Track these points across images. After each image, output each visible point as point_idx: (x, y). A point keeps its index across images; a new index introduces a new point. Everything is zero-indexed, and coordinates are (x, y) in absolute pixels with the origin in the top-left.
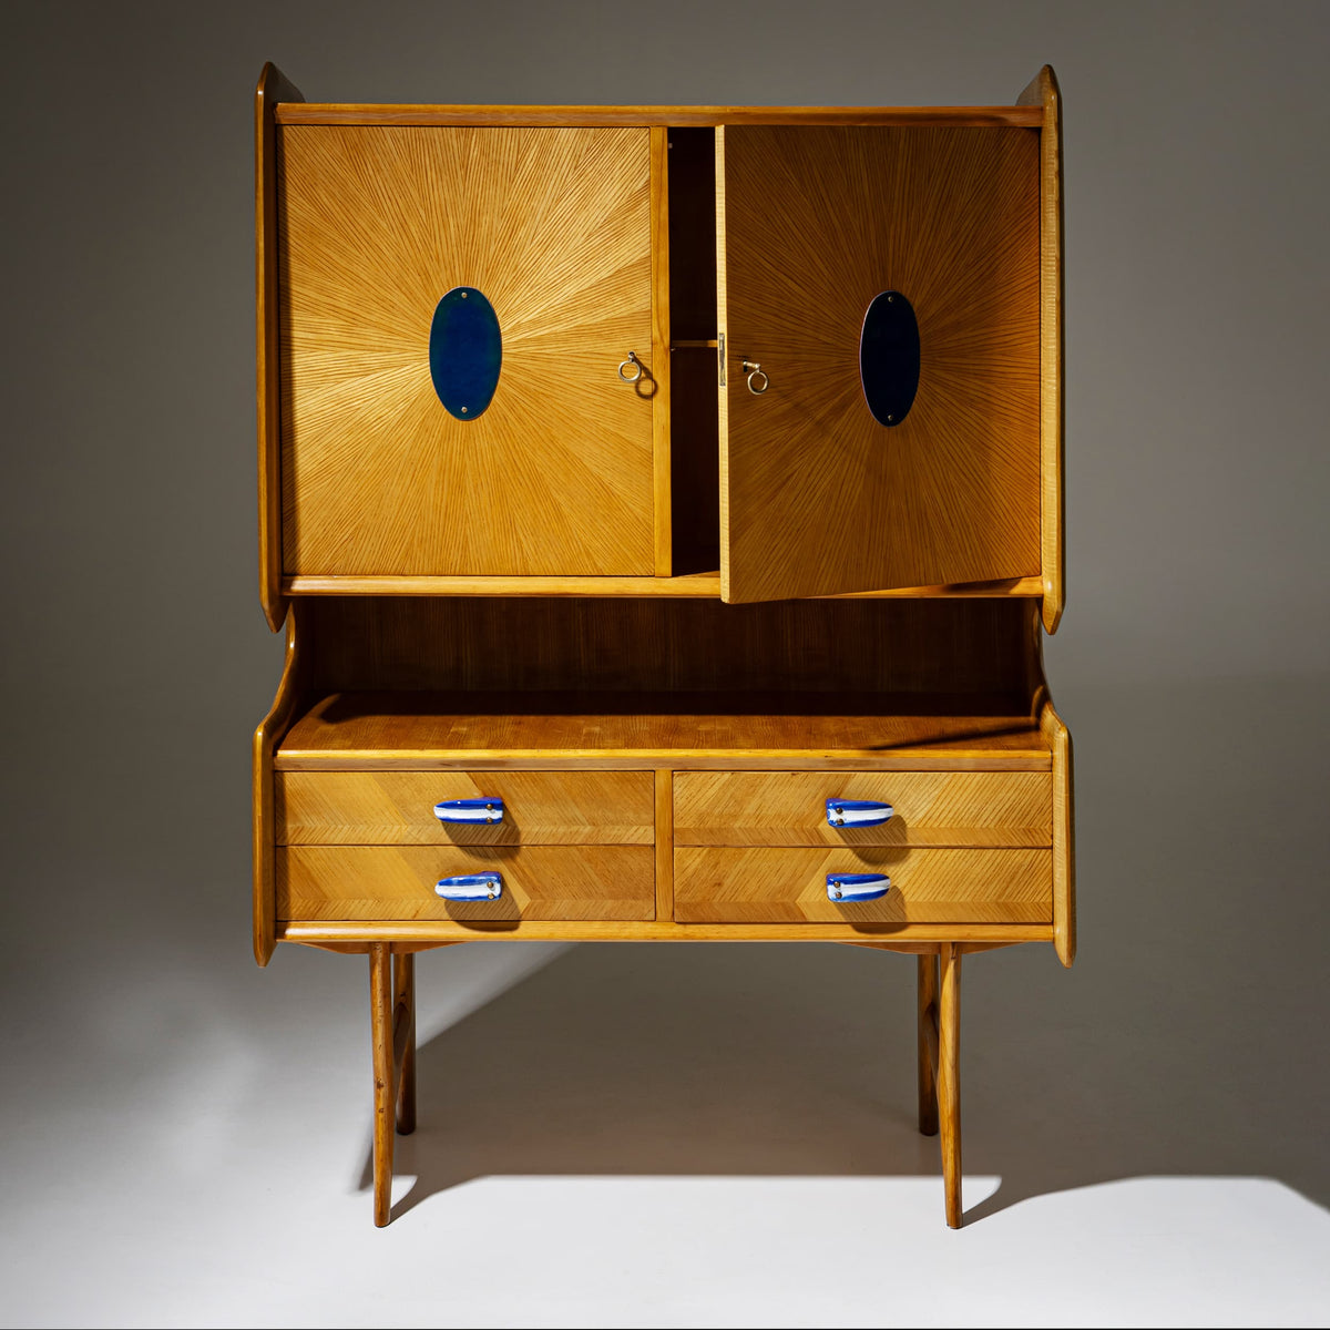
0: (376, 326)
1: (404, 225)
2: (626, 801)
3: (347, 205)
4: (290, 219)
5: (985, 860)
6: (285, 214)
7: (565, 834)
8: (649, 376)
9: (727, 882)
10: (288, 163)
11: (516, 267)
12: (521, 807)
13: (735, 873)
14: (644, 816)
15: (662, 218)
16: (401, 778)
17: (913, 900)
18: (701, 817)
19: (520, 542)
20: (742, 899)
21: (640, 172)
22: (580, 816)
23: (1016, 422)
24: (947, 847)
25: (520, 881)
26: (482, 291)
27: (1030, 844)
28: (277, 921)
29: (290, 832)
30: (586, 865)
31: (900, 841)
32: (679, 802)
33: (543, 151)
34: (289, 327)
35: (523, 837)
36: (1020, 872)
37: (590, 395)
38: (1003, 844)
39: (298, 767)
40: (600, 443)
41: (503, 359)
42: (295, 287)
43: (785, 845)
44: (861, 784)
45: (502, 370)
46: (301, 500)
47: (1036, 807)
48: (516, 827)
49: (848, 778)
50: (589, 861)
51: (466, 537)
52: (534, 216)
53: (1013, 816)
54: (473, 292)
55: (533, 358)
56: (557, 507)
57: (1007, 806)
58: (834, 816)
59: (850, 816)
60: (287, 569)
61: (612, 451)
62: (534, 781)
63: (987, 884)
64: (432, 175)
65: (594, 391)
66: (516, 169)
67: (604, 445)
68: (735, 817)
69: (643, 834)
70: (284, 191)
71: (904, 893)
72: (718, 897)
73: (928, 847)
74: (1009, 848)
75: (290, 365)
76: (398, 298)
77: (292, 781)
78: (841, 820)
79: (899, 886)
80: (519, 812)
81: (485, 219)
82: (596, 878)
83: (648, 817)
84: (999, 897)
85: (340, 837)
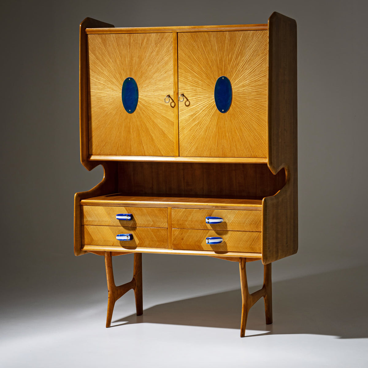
0: (110, 88)
1: (116, 61)
2: (161, 216)
3: (103, 56)
4: (90, 60)
5: (247, 235)
6: (89, 58)
7: (147, 224)
8: (173, 101)
9: (185, 239)
10: (89, 44)
11: (142, 71)
12: (137, 216)
13: (186, 236)
14: (165, 220)
15: (176, 57)
16: (109, 208)
17: (229, 245)
18: (178, 221)
19: (143, 147)
20: (188, 243)
21: (171, 45)
22: (150, 219)
23: (262, 113)
24: (237, 231)
25: (136, 236)
26: (134, 78)
27: (257, 231)
28: (82, 245)
29: (85, 222)
30: (152, 233)
31: (226, 229)
32: (173, 216)
33: (148, 39)
34: (90, 89)
35: (137, 225)
36: (255, 238)
37: (159, 107)
38: (251, 231)
39: (87, 204)
40: (162, 120)
41: (139, 97)
42: (91, 78)
43: (198, 229)
44: (216, 213)
45: (139, 100)
46: (93, 135)
47: (259, 220)
48: (136, 222)
49: (213, 211)
50: (153, 232)
51: (131, 145)
52: (146, 58)
53: (253, 223)
54: (131, 79)
55: (146, 97)
56: (152, 138)
57: (252, 220)
58: (207, 221)
59: (211, 221)
60: (90, 154)
61: (165, 122)
62: (140, 210)
63: (247, 242)
64: (122, 47)
65: (160, 105)
66: (142, 45)
67: (163, 120)
68: (186, 221)
69: (166, 225)
70: (88, 52)
71: (227, 243)
72: (183, 242)
73: (233, 231)
74: (253, 232)
75: (90, 99)
76: (114, 80)
77: (85, 208)
78: (209, 222)
79: (226, 241)
80: (136, 218)
81: (134, 58)
82: (154, 236)
83: (166, 220)
84: (250, 245)
85: (96, 223)
